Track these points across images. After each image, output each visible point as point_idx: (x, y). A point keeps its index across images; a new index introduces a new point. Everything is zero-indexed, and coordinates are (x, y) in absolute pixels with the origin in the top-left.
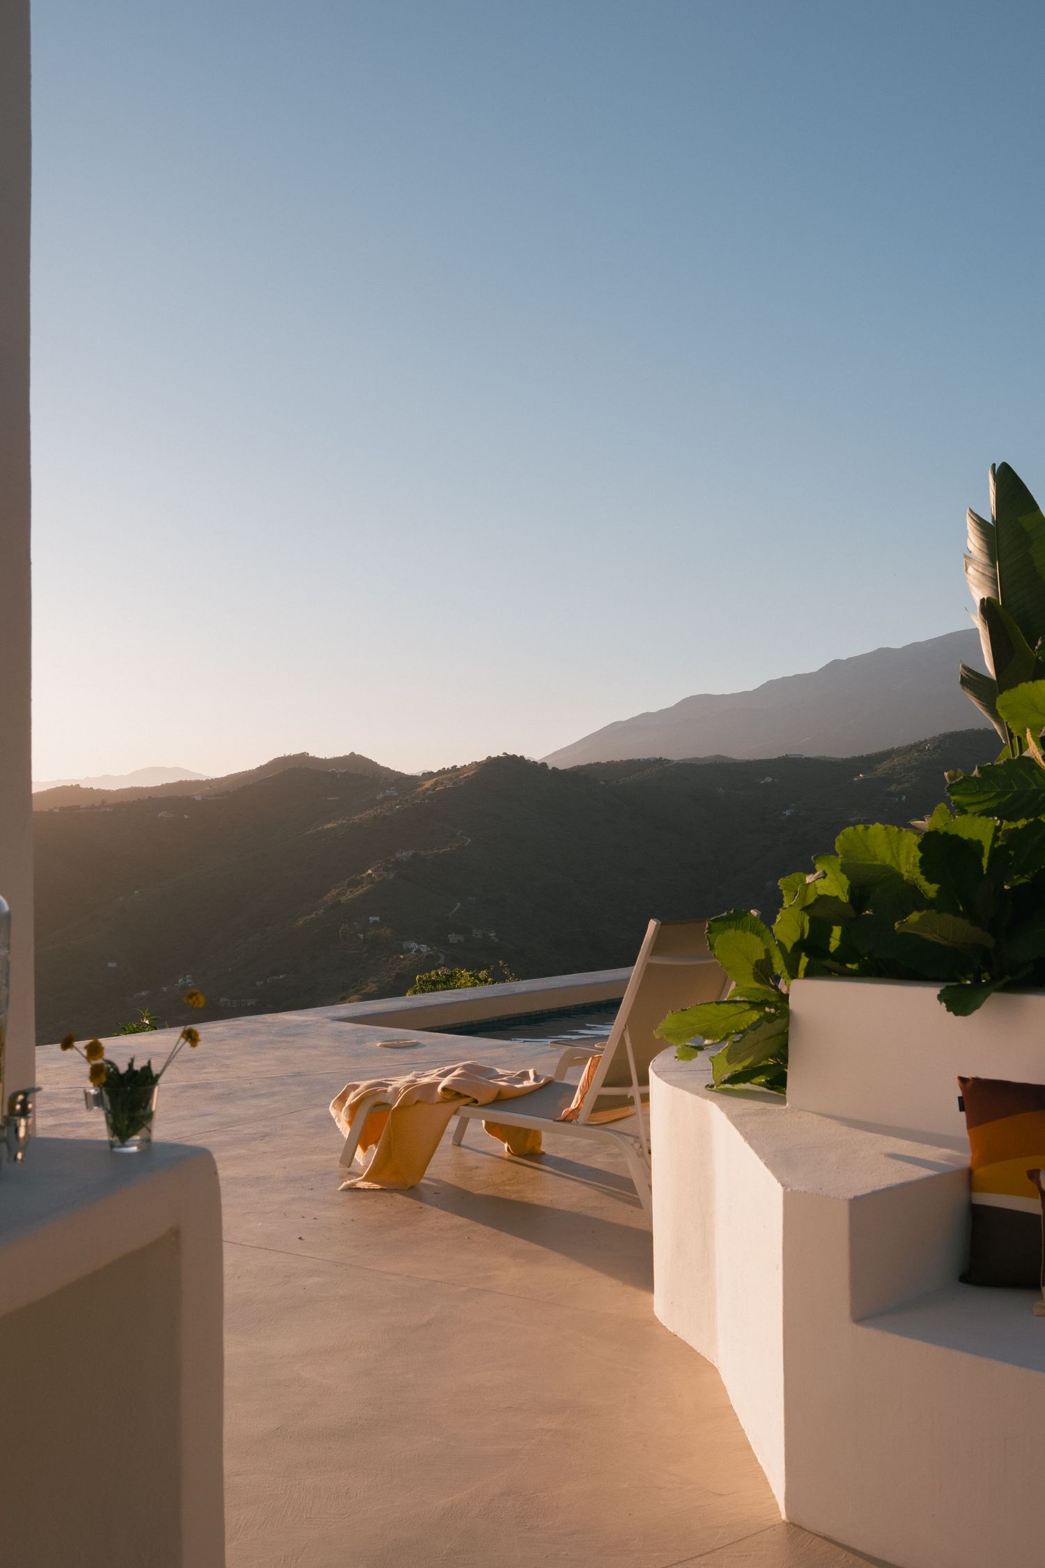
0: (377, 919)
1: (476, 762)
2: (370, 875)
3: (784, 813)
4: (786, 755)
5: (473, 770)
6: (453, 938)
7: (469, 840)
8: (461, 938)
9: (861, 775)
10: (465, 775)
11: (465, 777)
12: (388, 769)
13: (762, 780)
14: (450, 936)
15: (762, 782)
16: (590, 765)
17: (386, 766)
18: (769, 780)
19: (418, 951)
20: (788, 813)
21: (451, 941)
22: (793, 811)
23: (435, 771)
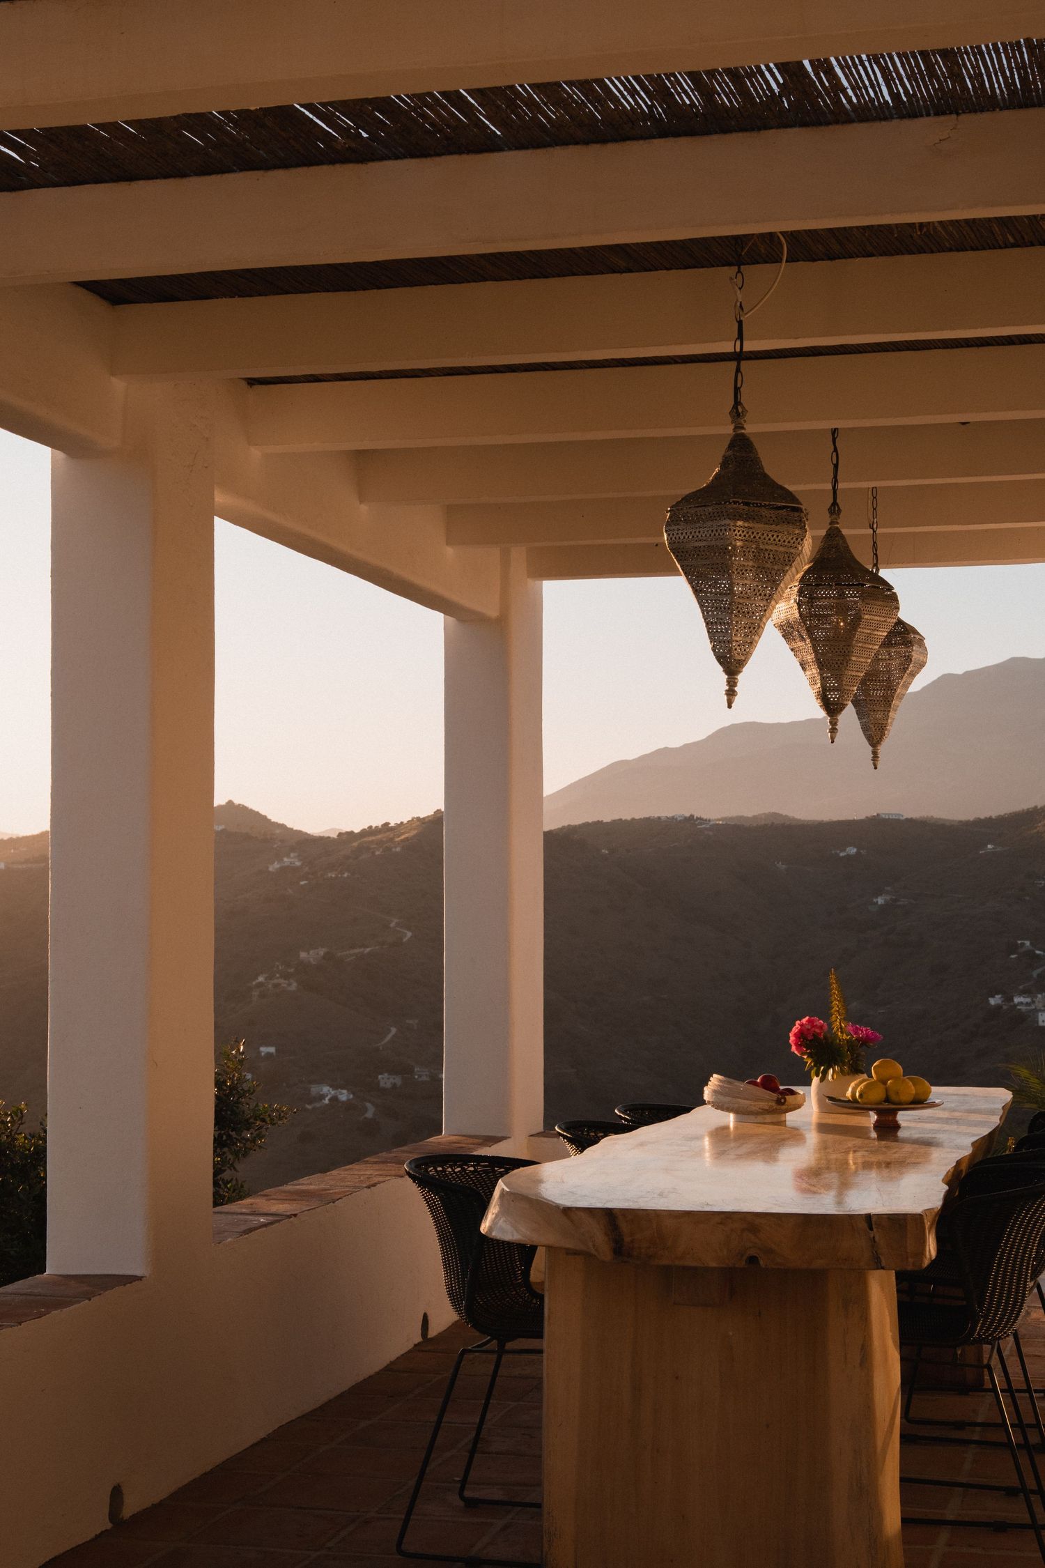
0: (272, 1050)
1: (418, 819)
2: (260, 985)
3: (875, 900)
4: (878, 815)
5: (415, 829)
6: (385, 1080)
7: (409, 934)
8: (398, 1080)
9: (989, 846)
10: (402, 837)
11: (402, 841)
12: (283, 826)
13: (842, 851)
14: (380, 1077)
15: (842, 854)
16: (586, 825)
17: (280, 821)
18: (852, 851)
19: (334, 1099)
20: (880, 901)
21: (382, 1084)
22: (888, 898)
23: (357, 830)
